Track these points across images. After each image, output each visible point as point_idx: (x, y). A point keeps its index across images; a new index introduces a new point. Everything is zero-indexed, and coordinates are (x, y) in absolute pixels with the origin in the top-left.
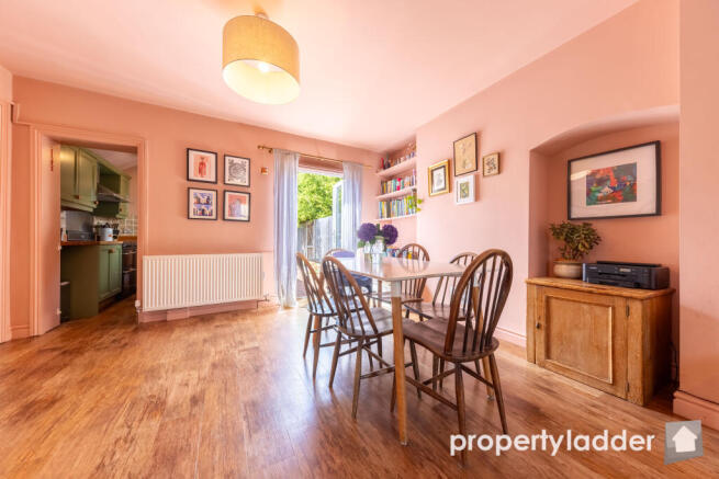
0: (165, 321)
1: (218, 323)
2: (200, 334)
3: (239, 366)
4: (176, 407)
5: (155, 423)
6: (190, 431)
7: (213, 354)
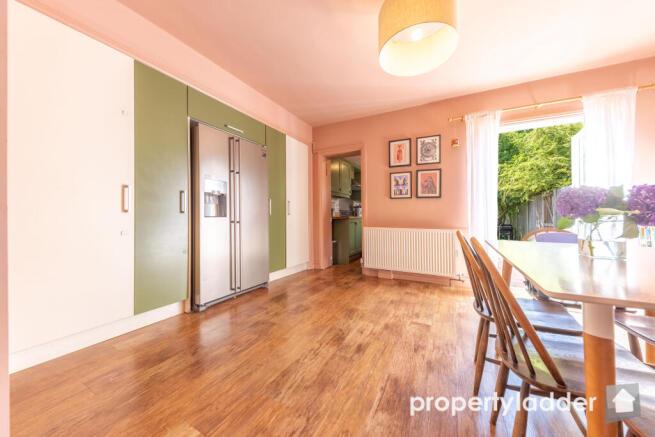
0: (377, 277)
1: (408, 290)
2: (392, 295)
3: (404, 336)
4: (348, 346)
5: (332, 350)
6: (344, 372)
7: (391, 315)
